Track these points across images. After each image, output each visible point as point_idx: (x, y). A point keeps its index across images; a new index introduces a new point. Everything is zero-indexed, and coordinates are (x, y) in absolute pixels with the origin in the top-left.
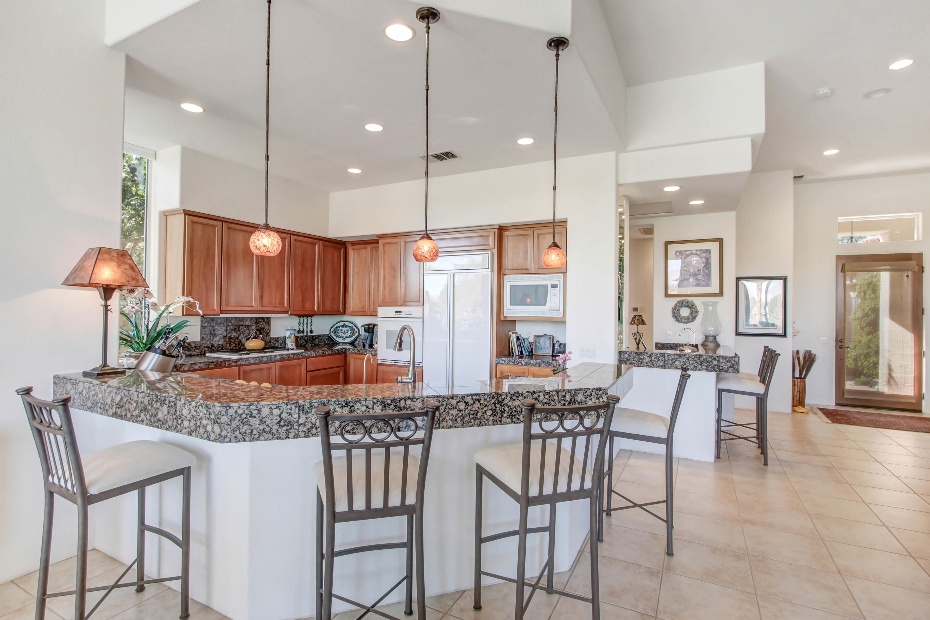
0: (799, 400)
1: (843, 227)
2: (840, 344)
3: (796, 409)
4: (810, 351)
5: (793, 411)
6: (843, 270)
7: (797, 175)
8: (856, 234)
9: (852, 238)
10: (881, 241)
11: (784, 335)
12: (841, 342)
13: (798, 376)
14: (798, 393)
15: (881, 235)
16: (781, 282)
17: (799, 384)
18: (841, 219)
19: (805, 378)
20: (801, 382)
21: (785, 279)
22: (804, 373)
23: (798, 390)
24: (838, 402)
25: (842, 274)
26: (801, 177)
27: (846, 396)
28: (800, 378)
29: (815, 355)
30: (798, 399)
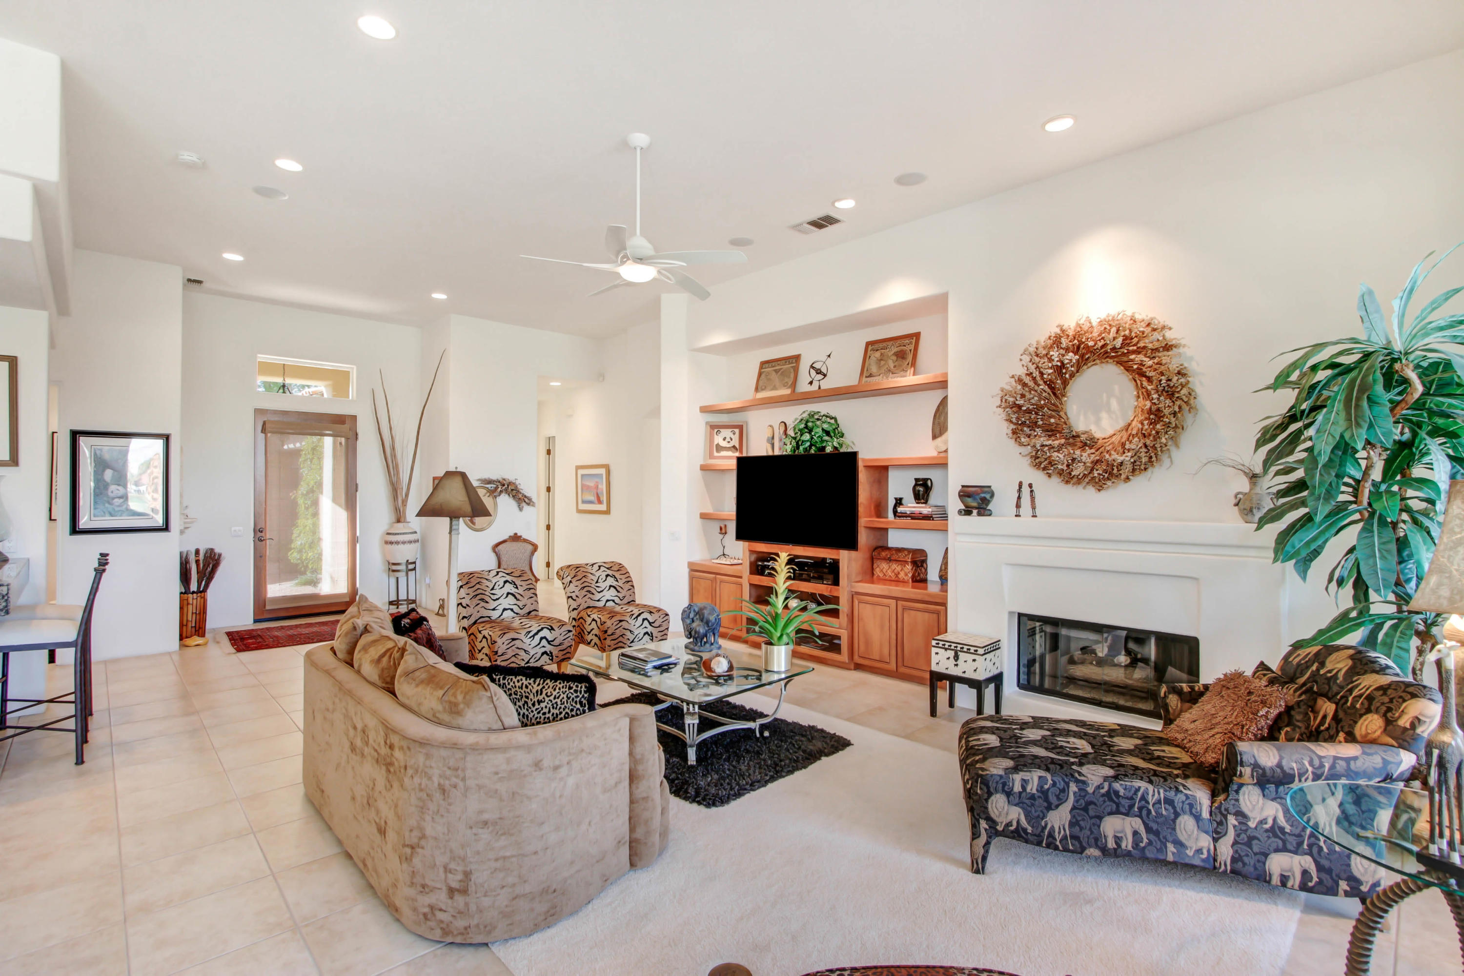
0: (195, 627)
1: (266, 368)
2: (259, 534)
3: (188, 641)
4: (212, 550)
5: (183, 646)
6: (264, 430)
7: (193, 278)
8: (288, 381)
9: (284, 386)
10: (325, 396)
11: (166, 528)
12: (262, 532)
13: (195, 590)
14: (194, 615)
15: (325, 386)
16: (159, 444)
17: (195, 601)
18: (262, 357)
19: (205, 591)
20: (199, 599)
21: (167, 438)
22: (203, 583)
23: (194, 611)
24: (256, 618)
25: (263, 435)
26: (199, 282)
27: (268, 608)
28: (199, 592)
29: (220, 555)
30: (194, 625)
